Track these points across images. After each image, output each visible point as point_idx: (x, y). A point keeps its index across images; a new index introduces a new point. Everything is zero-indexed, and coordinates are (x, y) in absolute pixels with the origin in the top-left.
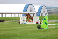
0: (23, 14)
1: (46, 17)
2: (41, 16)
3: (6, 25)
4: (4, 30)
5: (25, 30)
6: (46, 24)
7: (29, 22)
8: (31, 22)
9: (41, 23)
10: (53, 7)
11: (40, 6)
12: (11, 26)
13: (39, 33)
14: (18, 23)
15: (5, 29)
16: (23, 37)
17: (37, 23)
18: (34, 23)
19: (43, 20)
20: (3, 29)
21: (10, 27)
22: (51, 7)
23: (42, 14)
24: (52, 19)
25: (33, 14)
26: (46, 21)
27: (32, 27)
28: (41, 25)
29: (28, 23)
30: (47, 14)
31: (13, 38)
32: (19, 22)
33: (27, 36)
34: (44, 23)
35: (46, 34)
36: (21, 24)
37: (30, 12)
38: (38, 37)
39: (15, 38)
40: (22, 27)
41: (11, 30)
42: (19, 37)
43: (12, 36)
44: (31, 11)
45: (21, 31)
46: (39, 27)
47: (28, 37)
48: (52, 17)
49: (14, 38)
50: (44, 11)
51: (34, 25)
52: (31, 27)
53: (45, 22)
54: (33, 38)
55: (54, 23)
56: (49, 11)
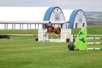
0: (43, 24)
1: (84, 30)
2: (74, 27)
3: (13, 44)
4: (11, 53)
5: (46, 52)
6: (84, 42)
7: (54, 38)
8: (57, 38)
9: (74, 40)
10: (96, 13)
11: (73, 10)
12: (22, 45)
13: (71, 57)
14: (35, 40)
15: (11, 50)
16: (44, 65)
17: (68, 40)
18: (63, 40)
19: (78, 35)
20: (7, 50)
21: (20, 46)
22: (93, 12)
23: (77, 24)
24: (95, 33)
25: (62, 24)
26: (84, 36)
27: (59, 46)
28: (75, 44)
29: (52, 40)
30: (86, 25)
31: (25, 66)
32: (36, 38)
33: (51, 63)
34: (80, 40)
35: (83, 60)
36: (40, 42)
37: (56, 20)
38: (70, 65)
39: (30, 65)
40: (41, 48)
41: (21, 52)
42: (35, 65)
43: (24, 63)
44: (57, 18)
45: (41, 54)
46: (72, 48)
47: (52, 65)
48: (94, 30)
49: (28, 66)
50: (80, 20)
51: (62, 43)
52: (57, 46)
53: (81, 38)
54: (61, 66)
55: (98, 41)
56: (89, 18)
